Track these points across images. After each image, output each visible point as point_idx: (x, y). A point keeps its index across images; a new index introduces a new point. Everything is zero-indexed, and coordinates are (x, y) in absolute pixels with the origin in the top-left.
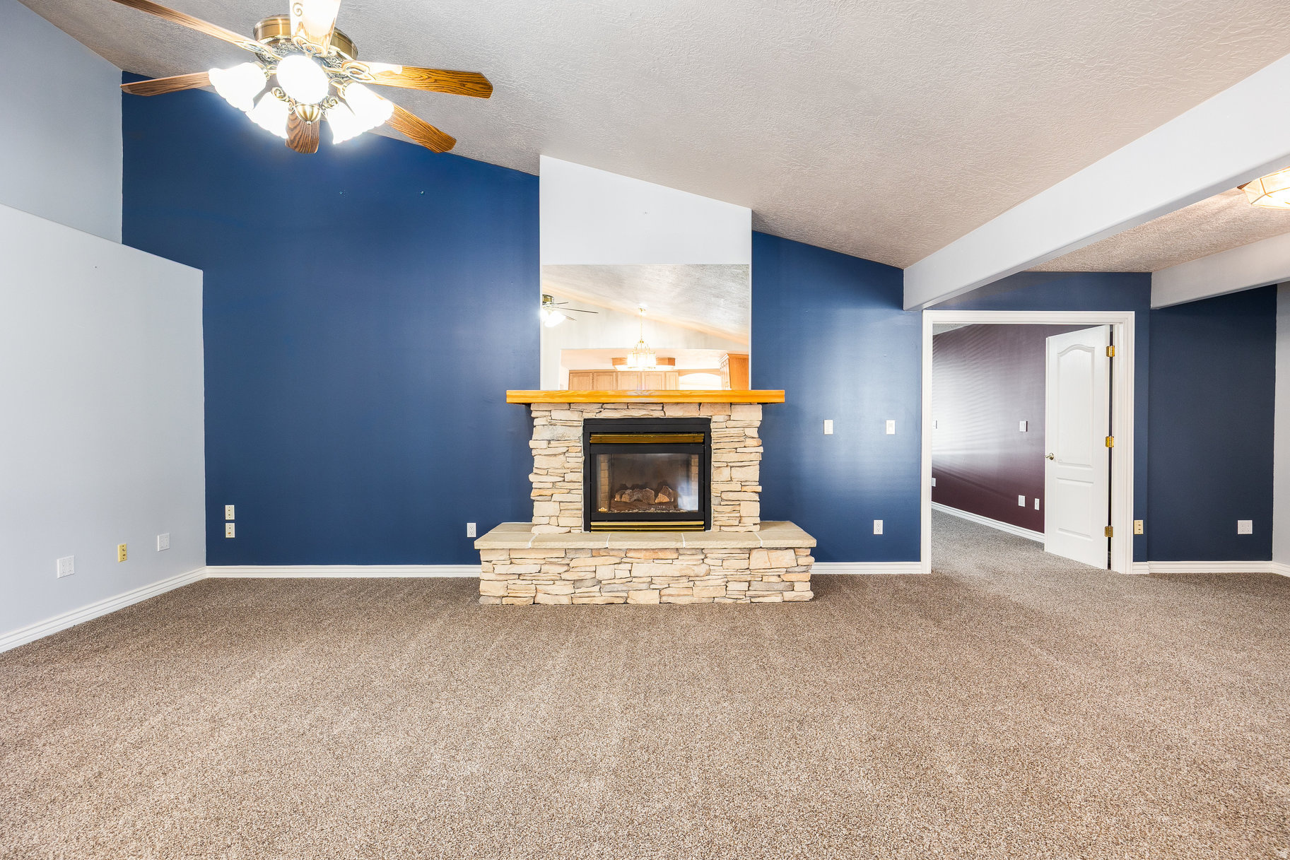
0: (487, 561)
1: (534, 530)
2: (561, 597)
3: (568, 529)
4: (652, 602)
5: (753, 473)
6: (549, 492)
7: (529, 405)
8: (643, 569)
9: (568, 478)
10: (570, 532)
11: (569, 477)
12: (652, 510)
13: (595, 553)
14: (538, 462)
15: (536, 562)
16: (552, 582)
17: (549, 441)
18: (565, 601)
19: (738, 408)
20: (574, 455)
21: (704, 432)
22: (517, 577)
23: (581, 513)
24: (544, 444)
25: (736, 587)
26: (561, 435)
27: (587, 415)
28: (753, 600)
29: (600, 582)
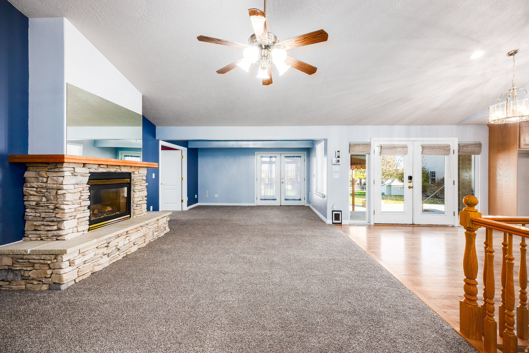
2: (105, 264)
3: (82, 232)
5: (145, 193)
6: (74, 214)
11: (83, 203)
14: (68, 197)
15: (94, 250)
16: (100, 258)
17: (74, 185)
18: (107, 265)
19: (141, 169)
20: (85, 191)
21: (129, 178)
22: (83, 263)
23: (88, 222)
25: (155, 234)
26: (80, 181)
27: (92, 171)
28: (158, 237)
29: (119, 250)
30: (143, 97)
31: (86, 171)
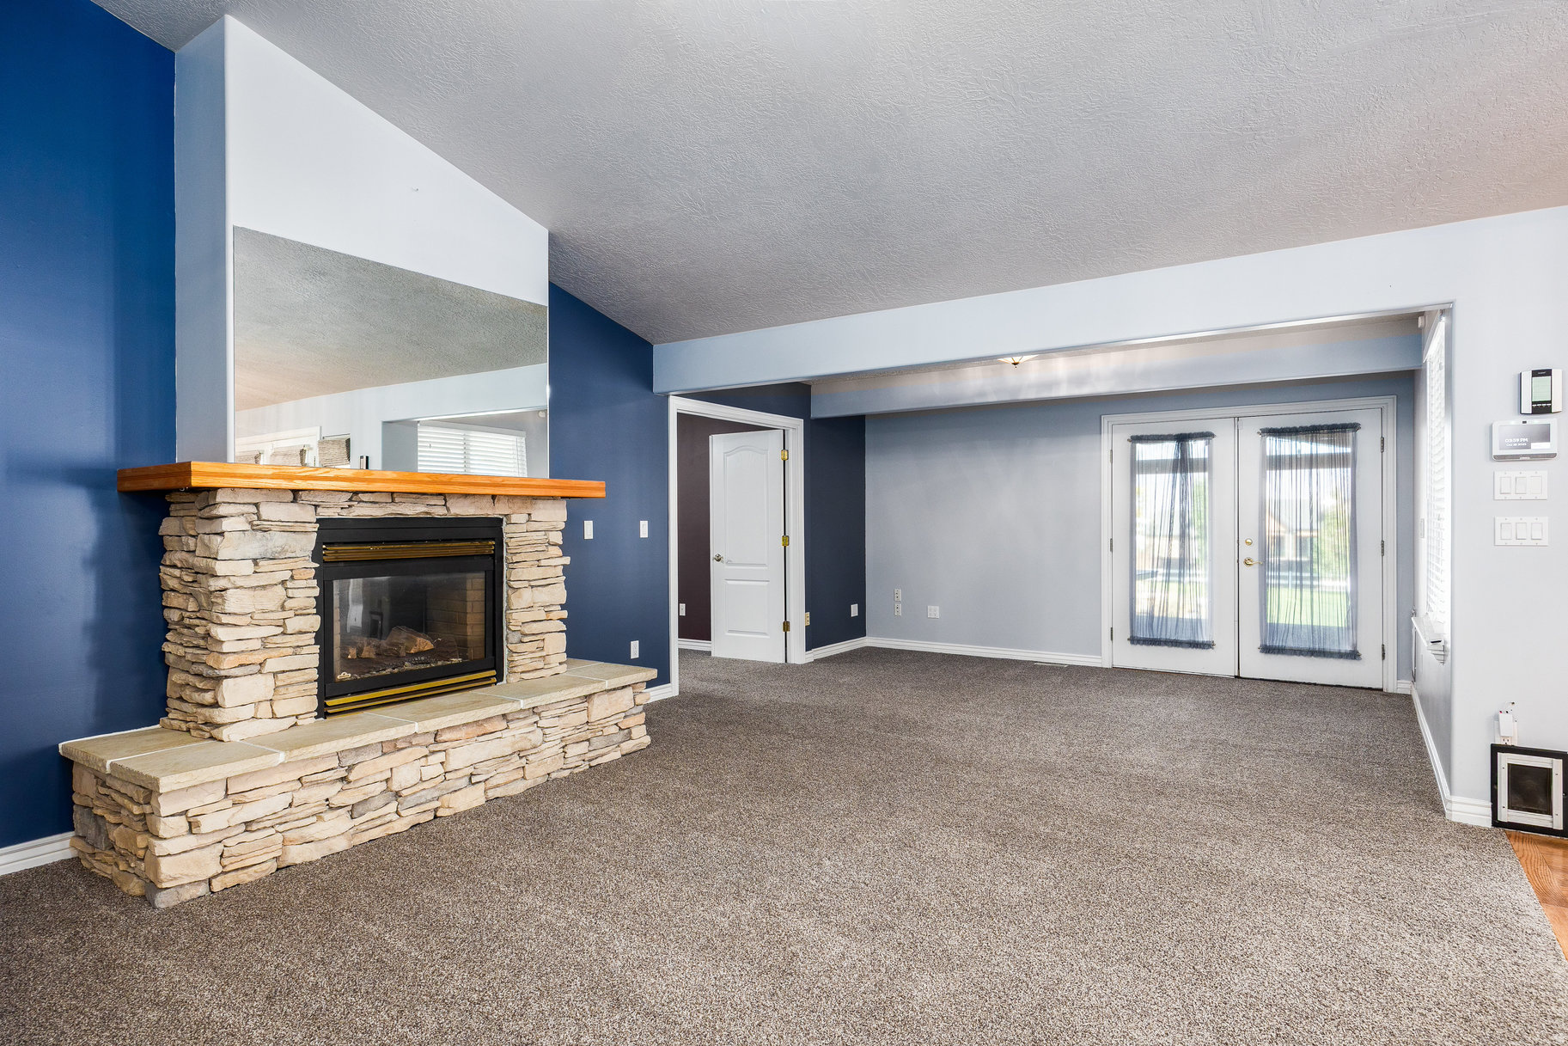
0: (172, 816)
1: (230, 730)
2: (332, 841)
3: (292, 720)
4: (476, 804)
5: (559, 594)
6: (258, 658)
7: (213, 491)
8: (462, 756)
9: (290, 626)
10: (296, 724)
11: (294, 624)
12: (408, 666)
13: (387, 747)
14: (235, 602)
15: (286, 788)
16: (315, 818)
17: (255, 561)
18: (341, 845)
19: (540, 504)
20: (303, 583)
21: (493, 539)
22: (243, 827)
23: (313, 688)
24: (248, 567)
25: (573, 750)
26: (279, 549)
27: (326, 513)
28: (593, 763)
29: (397, 795)
30: (554, 241)
31: (304, 514)
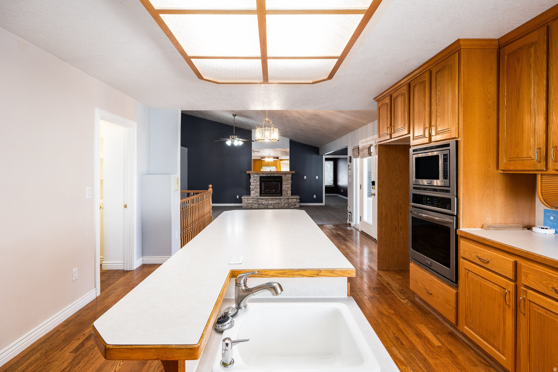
0: (243, 201)
1: (251, 196)
3: (257, 196)
5: (290, 186)
6: (253, 189)
7: (250, 174)
8: (270, 202)
9: (257, 187)
12: (272, 193)
13: (262, 199)
14: (252, 184)
15: (252, 201)
16: (254, 204)
19: (287, 174)
20: (258, 183)
21: (281, 179)
22: (248, 203)
23: (259, 193)
24: (253, 181)
25: (285, 205)
26: (256, 179)
29: (263, 204)
31: (258, 176)
